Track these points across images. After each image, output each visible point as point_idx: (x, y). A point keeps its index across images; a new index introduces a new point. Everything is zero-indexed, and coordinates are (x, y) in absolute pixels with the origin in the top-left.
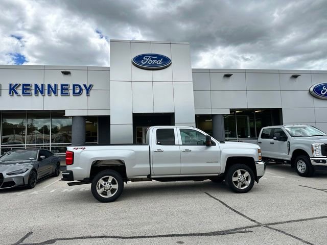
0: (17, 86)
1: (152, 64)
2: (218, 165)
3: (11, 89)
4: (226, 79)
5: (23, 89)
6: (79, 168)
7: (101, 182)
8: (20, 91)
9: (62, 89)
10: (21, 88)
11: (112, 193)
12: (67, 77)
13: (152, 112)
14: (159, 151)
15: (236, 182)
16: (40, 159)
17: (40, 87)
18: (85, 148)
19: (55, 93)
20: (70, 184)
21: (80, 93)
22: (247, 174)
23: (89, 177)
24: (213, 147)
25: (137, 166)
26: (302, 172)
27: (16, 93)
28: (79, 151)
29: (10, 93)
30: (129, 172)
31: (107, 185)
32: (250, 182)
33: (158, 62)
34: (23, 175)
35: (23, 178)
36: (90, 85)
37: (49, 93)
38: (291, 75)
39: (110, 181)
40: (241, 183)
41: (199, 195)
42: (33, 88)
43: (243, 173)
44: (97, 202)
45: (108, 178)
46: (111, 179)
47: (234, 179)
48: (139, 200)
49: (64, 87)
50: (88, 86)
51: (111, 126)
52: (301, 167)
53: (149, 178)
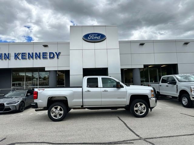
0: (19, 54)
1: (94, 39)
2: (125, 100)
3: (15, 56)
4: (141, 46)
5: (22, 56)
6: (40, 101)
7: (53, 109)
8: (20, 57)
9: (43, 55)
10: (21, 55)
11: (60, 116)
12: (46, 48)
13: (95, 67)
14: (89, 91)
15: (137, 111)
16: (27, 96)
17: (31, 54)
18: (44, 90)
19: (39, 57)
20: (36, 110)
21: (53, 57)
22: (144, 106)
23: (46, 106)
24: (122, 89)
25: (75, 100)
26: (185, 104)
27: (18, 58)
28: (41, 91)
29: (15, 58)
30: (70, 104)
31: (57, 112)
32: (145, 111)
33: (98, 38)
34: (16, 104)
35: (16, 106)
36: (59, 53)
37: (36, 58)
38: (184, 43)
39: (58, 109)
40: (140, 111)
41: (113, 118)
42: (27, 55)
43: (141, 105)
44: (51, 121)
45: (57, 107)
46: (59, 107)
47: (135, 109)
48: (76, 121)
49: (44, 54)
50: (58, 53)
51: (70, 76)
52: (185, 101)
53: (82, 107)
